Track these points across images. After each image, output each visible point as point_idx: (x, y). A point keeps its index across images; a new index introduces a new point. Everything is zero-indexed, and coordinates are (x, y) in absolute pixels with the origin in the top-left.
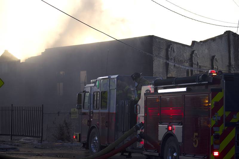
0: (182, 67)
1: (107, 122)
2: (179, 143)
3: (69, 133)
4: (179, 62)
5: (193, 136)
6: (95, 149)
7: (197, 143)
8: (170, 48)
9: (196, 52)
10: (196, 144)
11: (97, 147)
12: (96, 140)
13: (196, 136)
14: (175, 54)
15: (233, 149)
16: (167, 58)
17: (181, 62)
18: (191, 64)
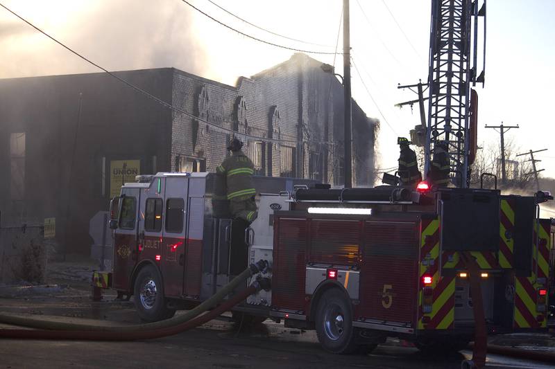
0: (220, 130)
1: (181, 256)
2: (352, 300)
3: (39, 267)
4: (214, 120)
5: (383, 289)
6: (150, 303)
7: (391, 300)
8: (202, 93)
9: (243, 99)
10: (387, 303)
11: (155, 300)
12: (152, 288)
13: (387, 290)
14: (208, 105)
15: (452, 312)
16: (196, 112)
17: (217, 121)
18: (234, 123)
